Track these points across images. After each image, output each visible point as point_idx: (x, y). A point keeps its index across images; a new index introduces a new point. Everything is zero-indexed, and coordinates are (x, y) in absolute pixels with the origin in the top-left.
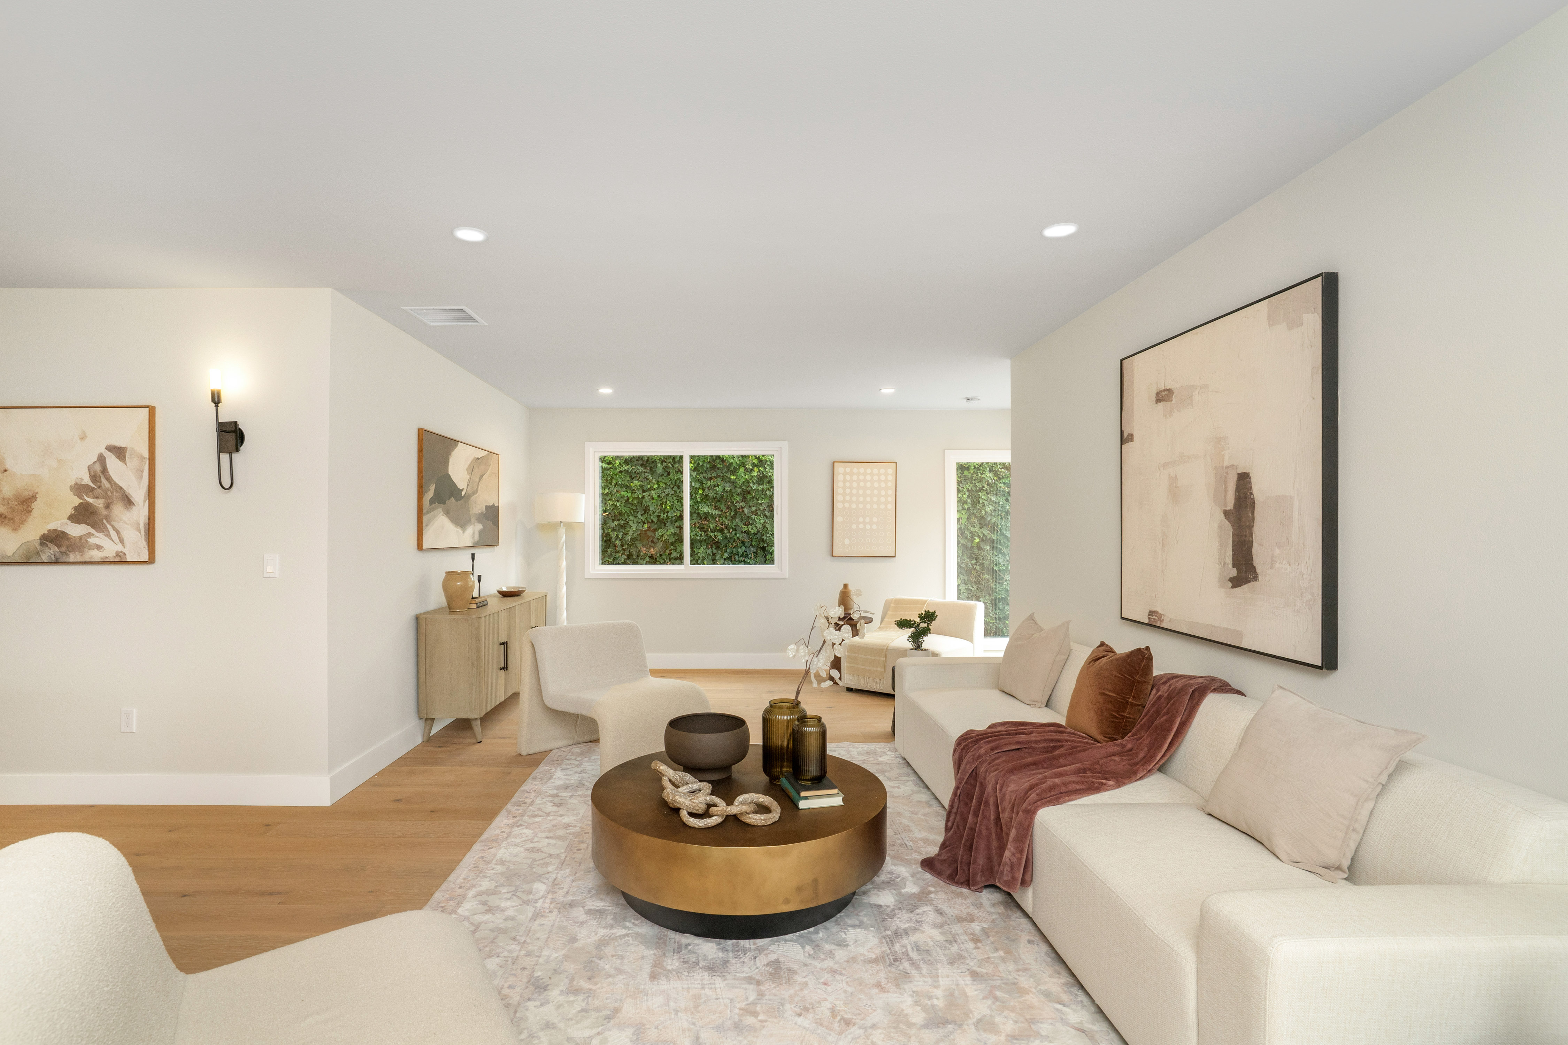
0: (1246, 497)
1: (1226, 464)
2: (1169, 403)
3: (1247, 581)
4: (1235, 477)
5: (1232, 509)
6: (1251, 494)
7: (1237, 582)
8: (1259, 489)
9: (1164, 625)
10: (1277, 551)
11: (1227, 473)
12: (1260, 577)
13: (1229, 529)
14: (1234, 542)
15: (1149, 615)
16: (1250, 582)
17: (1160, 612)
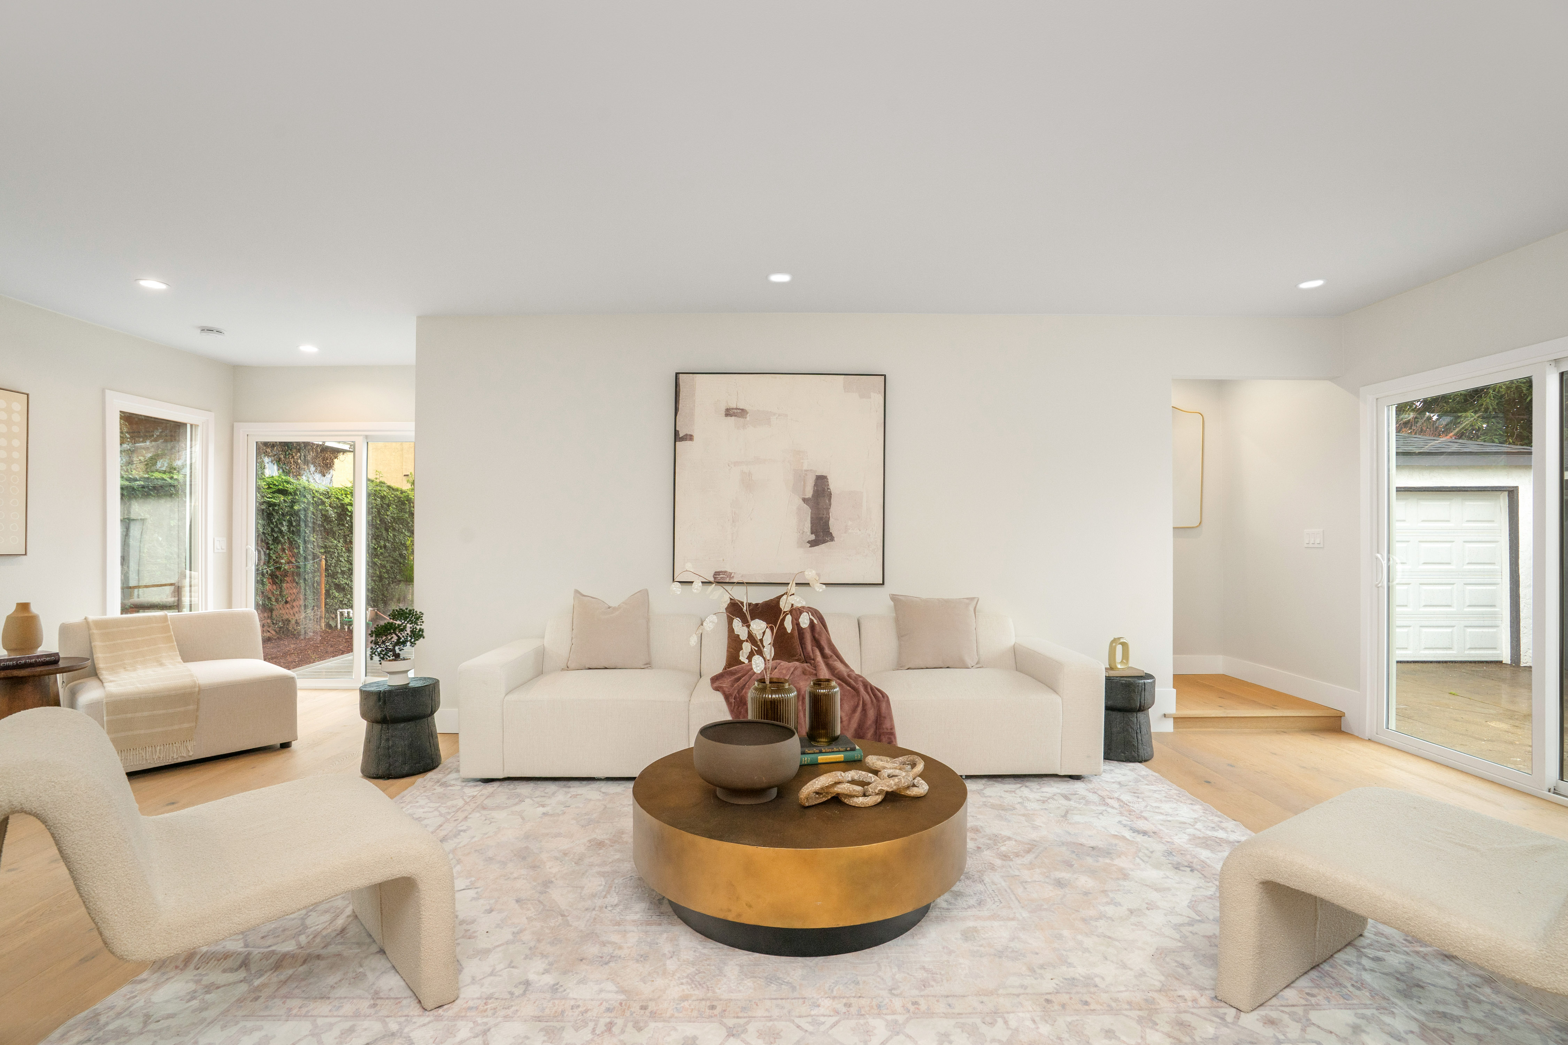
0: (824, 490)
1: (805, 468)
2: (742, 420)
3: (824, 542)
4: (814, 478)
5: (810, 497)
6: (828, 489)
7: (813, 544)
8: (834, 485)
9: (735, 580)
10: (850, 523)
11: (806, 474)
12: (835, 539)
13: (807, 511)
14: (812, 518)
15: (714, 575)
16: (826, 542)
17: (729, 570)
